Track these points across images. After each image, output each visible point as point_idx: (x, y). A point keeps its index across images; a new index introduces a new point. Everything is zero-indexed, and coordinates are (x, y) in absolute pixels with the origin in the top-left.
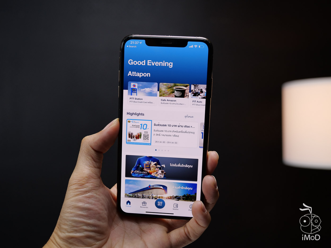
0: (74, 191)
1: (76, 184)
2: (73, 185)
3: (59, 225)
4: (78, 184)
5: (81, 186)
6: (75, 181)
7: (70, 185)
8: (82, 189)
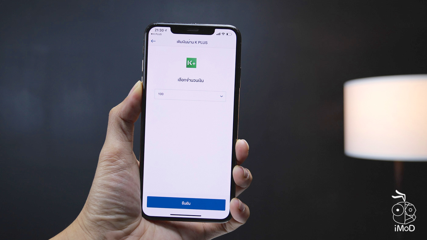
0: (105, 167)
1: (107, 160)
2: (103, 162)
3: (88, 205)
4: (109, 160)
5: (112, 162)
6: (105, 157)
7: (101, 161)
8: (114, 166)
